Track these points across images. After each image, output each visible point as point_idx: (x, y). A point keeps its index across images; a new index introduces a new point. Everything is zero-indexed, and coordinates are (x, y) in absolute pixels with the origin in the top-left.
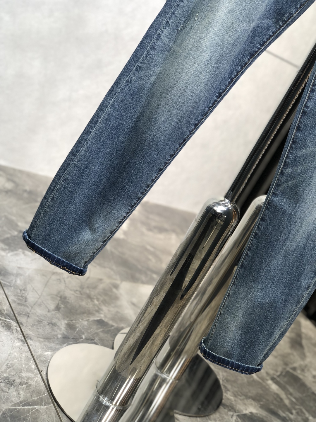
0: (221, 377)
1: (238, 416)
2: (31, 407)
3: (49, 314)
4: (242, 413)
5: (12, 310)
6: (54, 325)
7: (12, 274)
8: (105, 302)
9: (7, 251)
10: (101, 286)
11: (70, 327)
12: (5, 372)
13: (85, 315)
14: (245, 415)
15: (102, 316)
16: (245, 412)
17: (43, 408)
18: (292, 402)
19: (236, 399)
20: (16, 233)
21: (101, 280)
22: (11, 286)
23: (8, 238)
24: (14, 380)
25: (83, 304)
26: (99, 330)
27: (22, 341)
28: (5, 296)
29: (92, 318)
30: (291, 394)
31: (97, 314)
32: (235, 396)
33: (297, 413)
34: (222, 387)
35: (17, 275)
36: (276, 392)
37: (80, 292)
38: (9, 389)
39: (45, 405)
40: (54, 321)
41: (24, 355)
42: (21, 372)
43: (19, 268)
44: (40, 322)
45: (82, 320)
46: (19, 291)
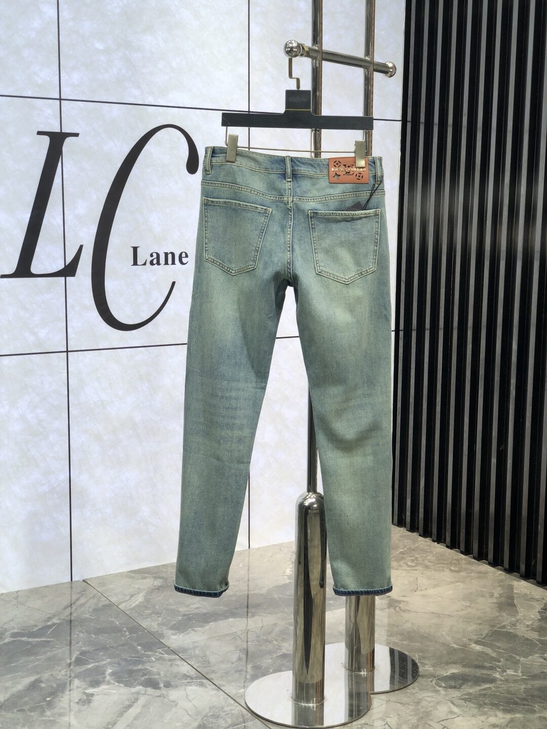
0: (417, 657)
1: (438, 679)
2: (240, 726)
3: (233, 665)
4: (442, 676)
5: (200, 673)
6: (241, 671)
7: (191, 649)
8: (284, 640)
9: (178, 634)
10: (277, 629)
11: (256, 668)
12: (210, 712)
13: (268, 655)
14: (445, 676)
15: (284, 651)
16: (445, 675)
17: (249, 724)
18: (499, 653)
19: (435, 668)
20: (180, 618)
21: (276, 624)
22: (192, 658)
23: (174, 624)
24: (219, 715)
25: (263, 648)
26: (284, 662)
27: (216, 690)
28: (189, 666)
29: (274, 656)
30: (499, 648)
31: (279, 651)
32: (434, 666)
33: (507, 660)
34: (419, 664)
35: (194, 648)
36: (481, 650)
37: (257, 640)
38: (217, 720)
39: (251, 721)
40: (239, 669)
41: (221, 698)
42: (223, 708)
43: (194, 642)
44: (227, 673)
45: (266, 659)
46: (201, 659)
